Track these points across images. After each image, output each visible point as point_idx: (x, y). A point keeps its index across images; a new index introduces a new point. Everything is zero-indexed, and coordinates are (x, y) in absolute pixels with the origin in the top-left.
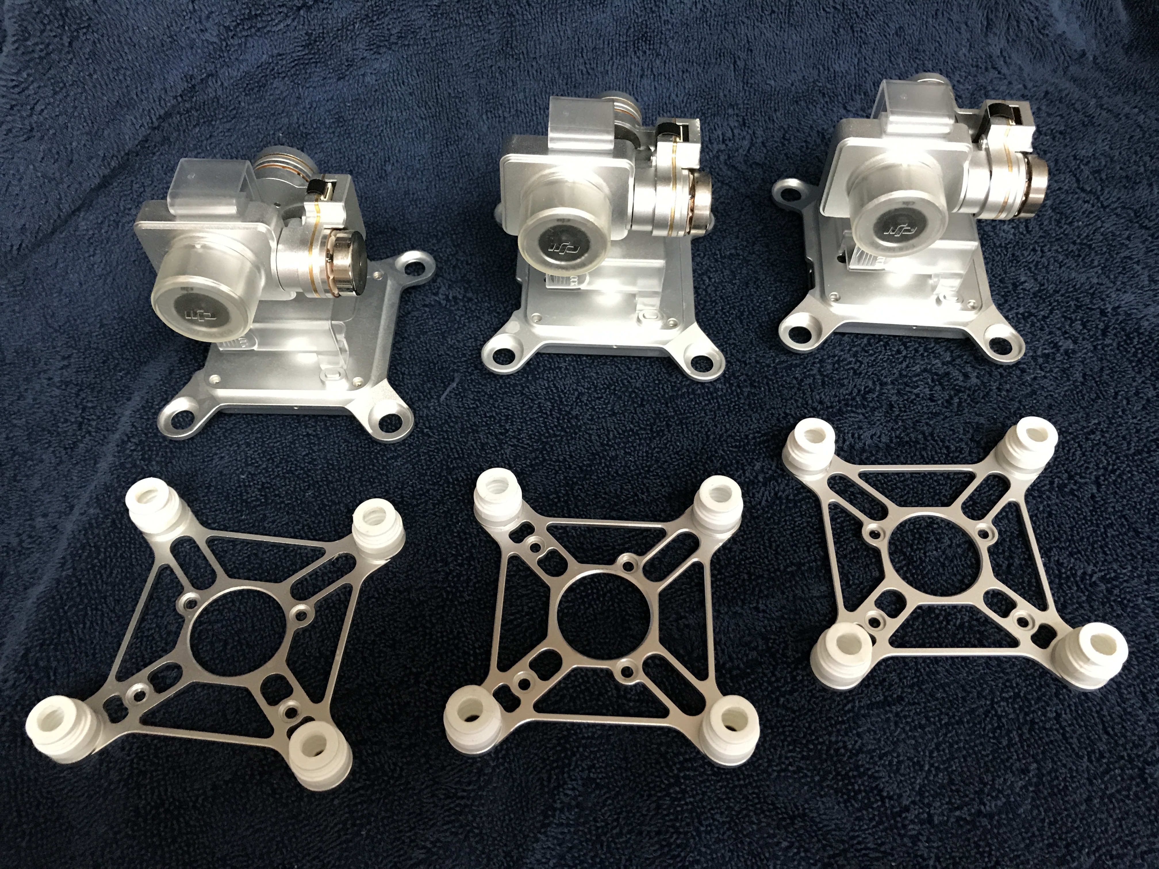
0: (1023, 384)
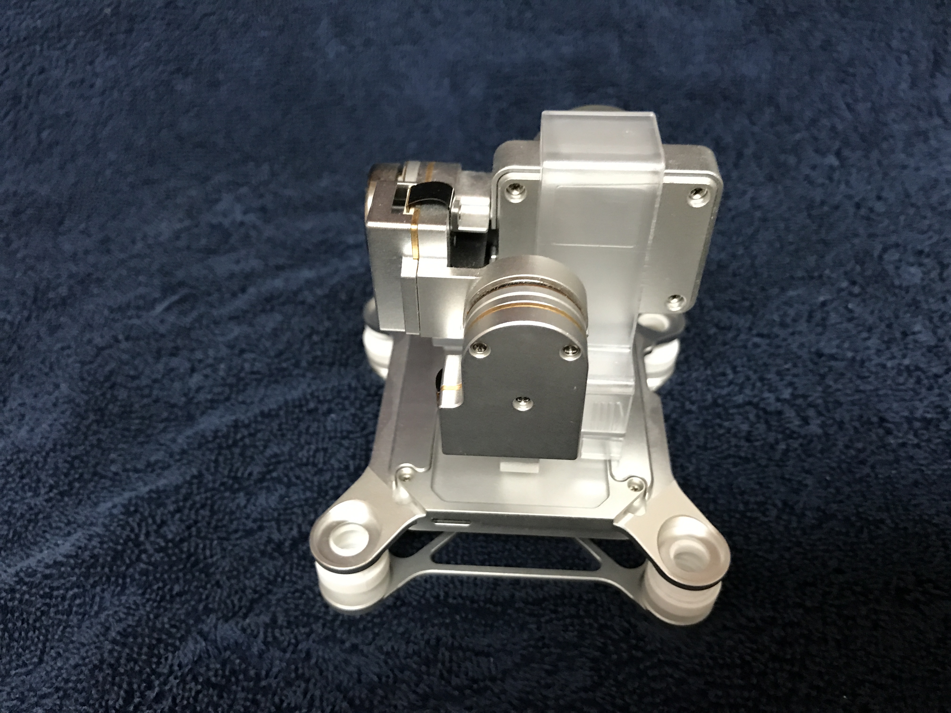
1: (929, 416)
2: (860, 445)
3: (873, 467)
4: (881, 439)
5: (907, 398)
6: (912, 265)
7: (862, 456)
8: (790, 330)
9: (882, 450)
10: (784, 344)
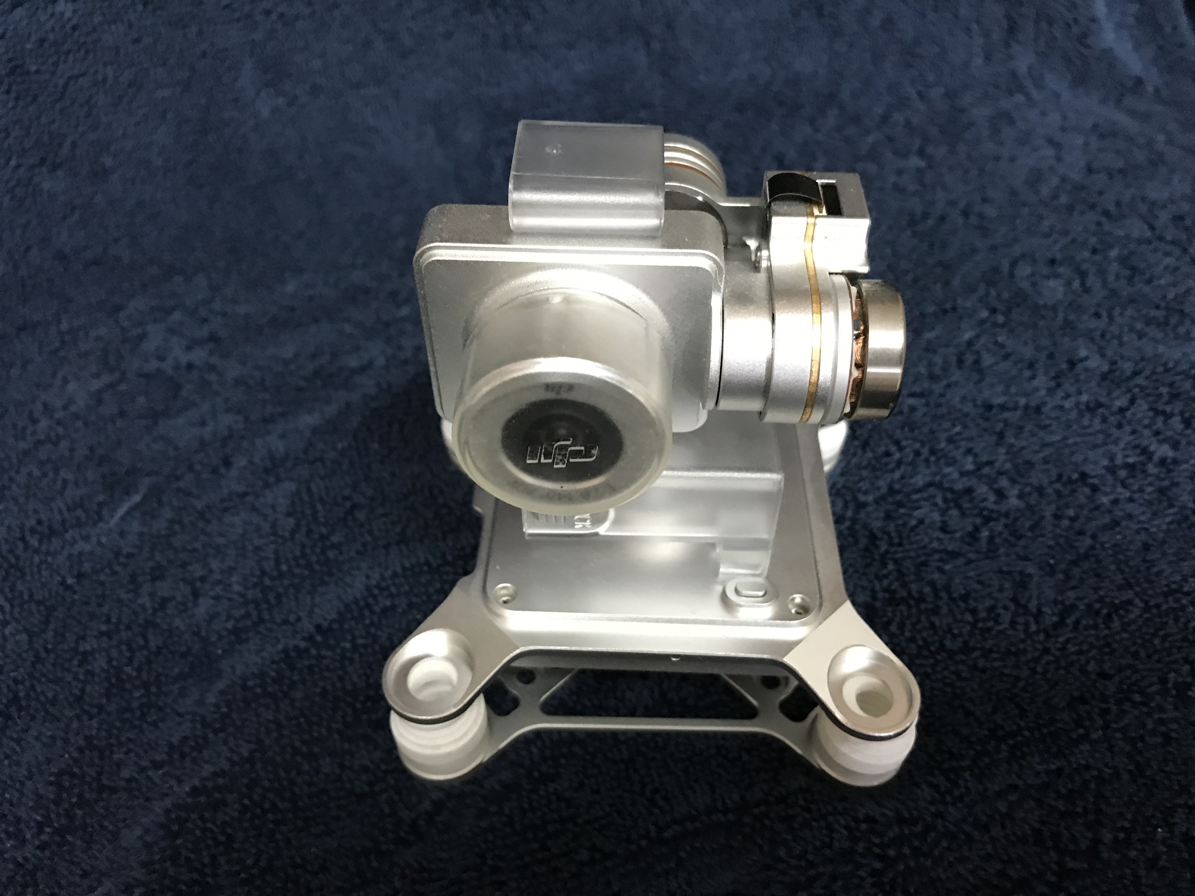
0: (1097, 508)
1: (1131, 460)
2: (1071, 512)
3: (1094, 537)
4: (1091, 499)
5: (1099, 442)
6: (1048, 278)
7: (1077, 525)
8: (945, 382)
9: (1096, 512)
10: (943, 400)
